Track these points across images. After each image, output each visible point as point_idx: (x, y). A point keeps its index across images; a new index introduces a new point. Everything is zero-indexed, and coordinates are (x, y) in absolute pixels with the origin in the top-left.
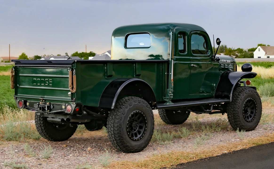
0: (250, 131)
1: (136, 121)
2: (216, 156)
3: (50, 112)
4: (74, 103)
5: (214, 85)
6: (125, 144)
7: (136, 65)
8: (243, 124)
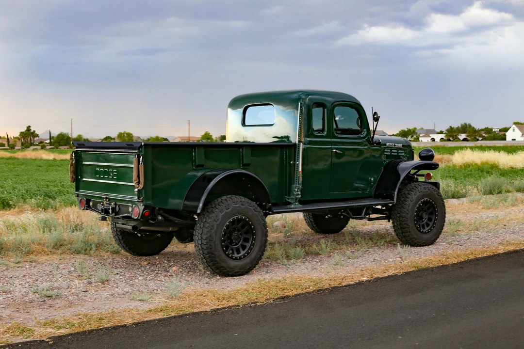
0: (426, 246)
1: (239, 231)
2: (344, 286)
3: (115, 216)
4: (142, 205)
5: (372, 179)
6: (218, 263)
7: (242, 151)
8: (415, 236)
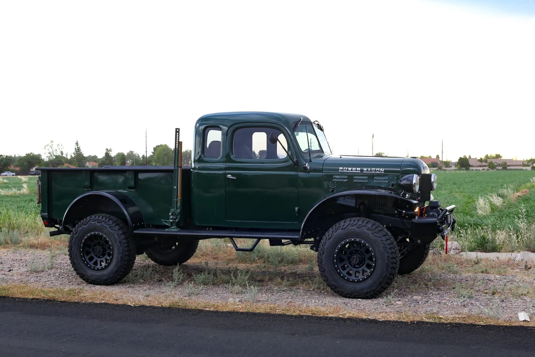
5: (297, 209)
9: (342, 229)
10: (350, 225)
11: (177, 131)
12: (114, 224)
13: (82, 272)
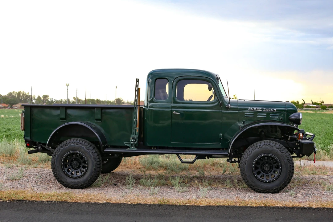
5: (221, 135)
9: (259, 148)
10: (265, 145)
11: (137, 81)
12: (89, 146)
13: (62, 180)
